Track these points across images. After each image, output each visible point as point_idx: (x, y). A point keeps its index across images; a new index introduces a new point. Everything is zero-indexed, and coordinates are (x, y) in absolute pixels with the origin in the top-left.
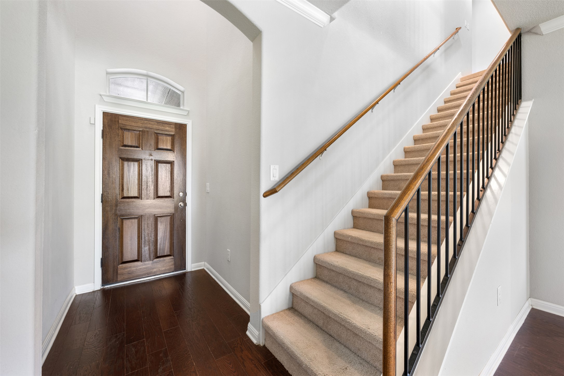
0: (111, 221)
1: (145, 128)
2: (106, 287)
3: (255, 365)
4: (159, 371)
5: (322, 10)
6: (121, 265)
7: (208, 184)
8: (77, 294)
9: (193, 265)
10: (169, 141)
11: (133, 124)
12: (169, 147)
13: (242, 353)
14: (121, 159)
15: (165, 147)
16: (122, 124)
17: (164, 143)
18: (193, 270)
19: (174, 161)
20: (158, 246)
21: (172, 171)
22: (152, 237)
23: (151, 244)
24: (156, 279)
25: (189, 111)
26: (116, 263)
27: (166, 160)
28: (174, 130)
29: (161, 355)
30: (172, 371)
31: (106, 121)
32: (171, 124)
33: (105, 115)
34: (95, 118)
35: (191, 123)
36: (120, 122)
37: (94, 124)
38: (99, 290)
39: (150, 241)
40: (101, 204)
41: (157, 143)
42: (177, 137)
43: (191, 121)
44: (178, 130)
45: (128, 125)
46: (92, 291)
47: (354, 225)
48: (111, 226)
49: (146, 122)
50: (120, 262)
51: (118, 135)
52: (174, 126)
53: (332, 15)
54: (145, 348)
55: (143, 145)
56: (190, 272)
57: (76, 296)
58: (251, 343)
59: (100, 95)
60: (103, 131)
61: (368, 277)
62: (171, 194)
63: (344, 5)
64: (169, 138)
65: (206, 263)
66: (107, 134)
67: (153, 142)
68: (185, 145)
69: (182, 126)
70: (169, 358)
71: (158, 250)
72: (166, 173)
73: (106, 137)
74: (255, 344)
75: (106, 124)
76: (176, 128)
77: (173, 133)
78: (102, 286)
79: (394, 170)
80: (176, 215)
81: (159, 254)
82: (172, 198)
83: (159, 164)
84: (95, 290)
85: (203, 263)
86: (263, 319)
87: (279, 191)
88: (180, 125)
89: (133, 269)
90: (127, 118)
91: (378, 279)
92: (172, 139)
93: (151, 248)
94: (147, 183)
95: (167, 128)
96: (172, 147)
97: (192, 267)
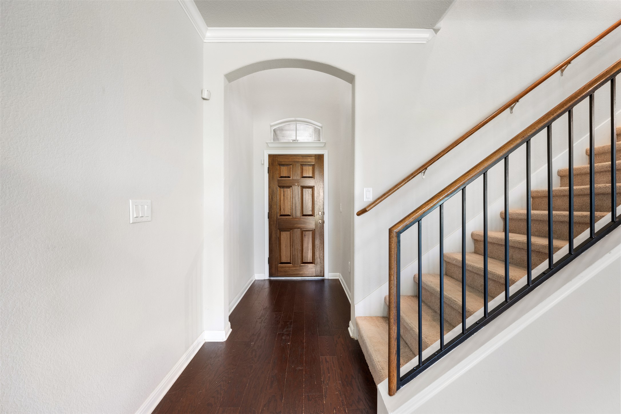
0: (274, 232)
1: (294, 162)
2: (271, 278)
3: (344, 348)
4: (284, 330)
5: (421, 28)
6: (279, 265)
7: (341, 204)
8: (256, 279)
9: (330, 274)
10: (310, 170)
11: (286, 160)
12: (311, 175)
13: (338, 339)
14: (280, 187)
15: (308, 175)
16: (280, 161)
17: (307, 172)
18: (330, 278)
19: (314, 186)
20: (304, 254)
21: (313, 194)
22: (299, 247)
23: (299, 252)
24: (302, 279)
25: (325, 143)
26: (277, 263)
27: (309, 185)
28: (314, 160)
29: (288, 323)
30: (290, 333)
31: (270, 161)
32: (312, 156)
33: (270, 156)
34: (264, 160)
35: (327, 152)
36: (278, 160)
37: (264, 164)
38: (267, 280)
39: (298, 250)
40: (268, 220)
41: (302, 173)
42: (316, 167)
43: (327, 151)
44: (317, 160)
45: (283, 162)
46: (263, 279)
47: (475, 250)
48: (274, 236)
49: (294, 157)
50: (280, 262)
51: (277, 170)
52: (314, 157)
53: (434, 28)
54: (281, 317)
55: (293, 175)
56: (327, 279)
57: (255, 280)
58: (348, 335)
59: (267, 143)
60: (268, 168)
61: (450, 297)
62: (312, 213)
63: (443, 15)
64: (311, 168)
65: (340, 274)
66: (271, 170)
67: (299, 172)
68: (323, 172)
69: (320, 156)
70: (292, 326)
71: (304, 257)
72: (309, 196)
73: (270, 172)
74: (351, 337)
75: (270, 163)
76: (315, 159)
77: (313, 163)
78: (269, 277)
79: (560, 182)
80: (316, 231)
81: (305, 261)
82: (313, 216)
83: (304, 189)
84: (265, 279)
85: (338, 274)
86: (356, 317)
87: (369, 210)
88: (319, 156)
89: (287, 269)
90: (282, 156)
91: (457, 300)
92: (313, 168)
93: (299, 254)
94: (296, 204)
95: (309, 160)
96: (313, 175)
97: (329, 275)
